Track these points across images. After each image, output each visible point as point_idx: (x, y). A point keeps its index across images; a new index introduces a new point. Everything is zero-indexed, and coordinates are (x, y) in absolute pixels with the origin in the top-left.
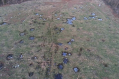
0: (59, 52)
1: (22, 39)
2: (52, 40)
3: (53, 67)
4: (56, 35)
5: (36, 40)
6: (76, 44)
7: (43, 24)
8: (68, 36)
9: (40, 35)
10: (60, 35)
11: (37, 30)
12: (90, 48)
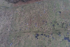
0: (49, 35)
3: (44, 33)
5: (53, 27)
9: (55, 28)
12: (51, 44)
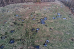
1: (3, 43)
2: (30, 42)
4: (33, 36)
6: (51, 46)
7: (22, 25)
8: (43, 37)
10: (36, 37)
11: (16, 31)
